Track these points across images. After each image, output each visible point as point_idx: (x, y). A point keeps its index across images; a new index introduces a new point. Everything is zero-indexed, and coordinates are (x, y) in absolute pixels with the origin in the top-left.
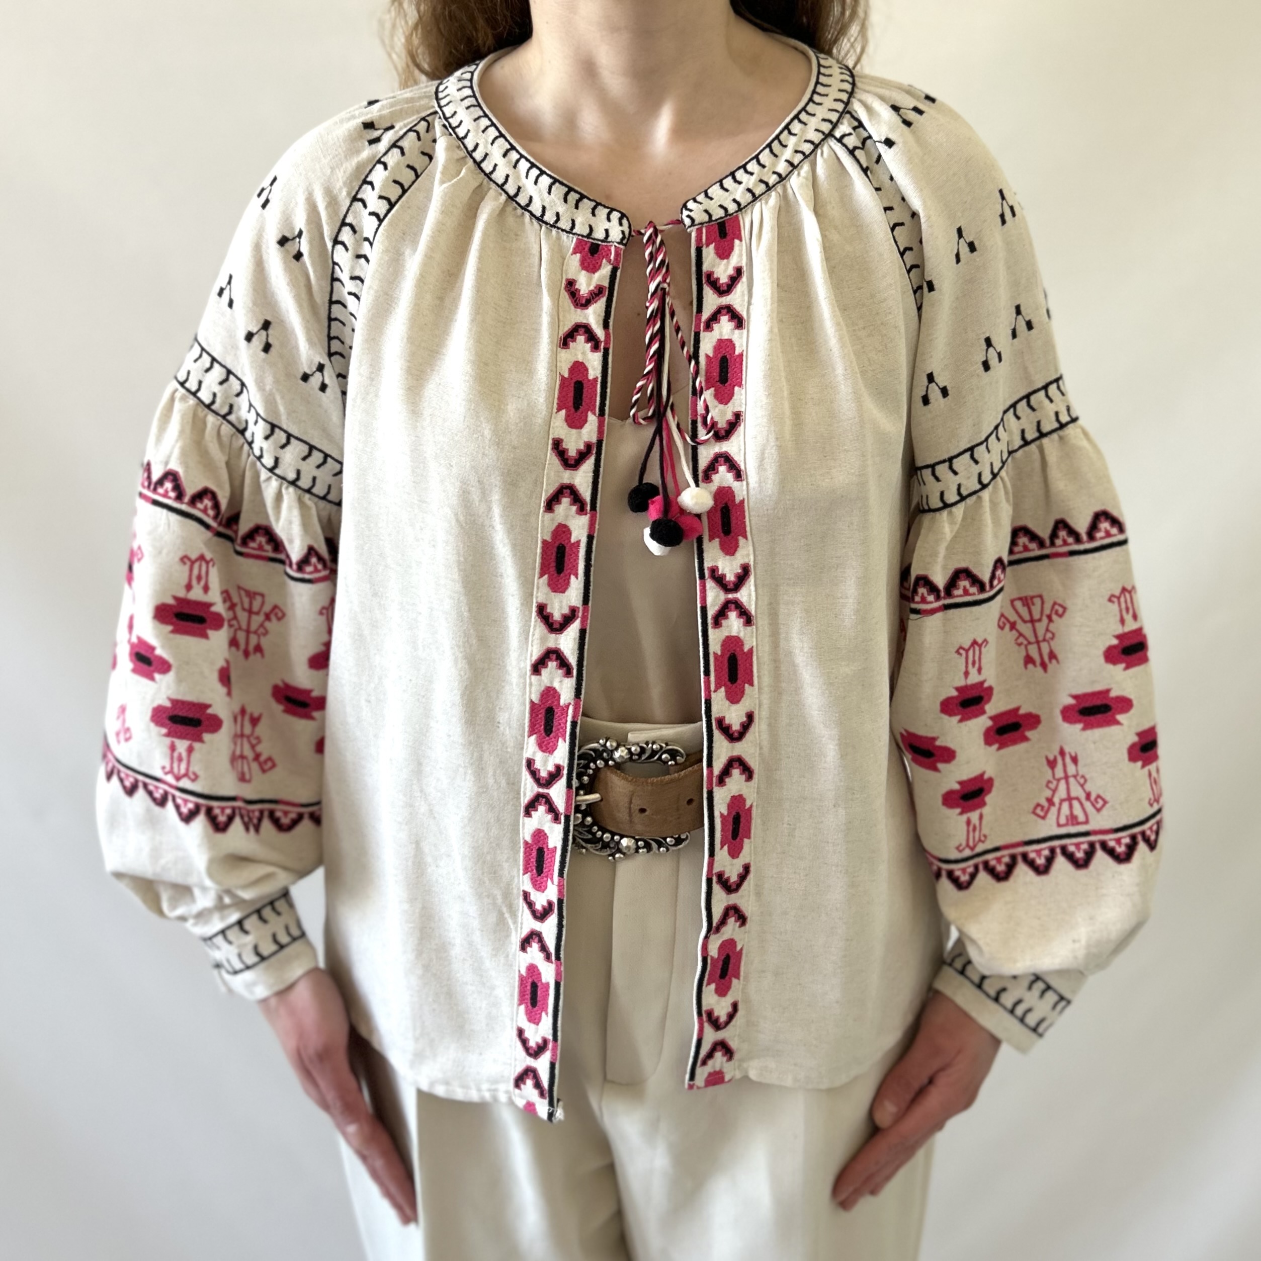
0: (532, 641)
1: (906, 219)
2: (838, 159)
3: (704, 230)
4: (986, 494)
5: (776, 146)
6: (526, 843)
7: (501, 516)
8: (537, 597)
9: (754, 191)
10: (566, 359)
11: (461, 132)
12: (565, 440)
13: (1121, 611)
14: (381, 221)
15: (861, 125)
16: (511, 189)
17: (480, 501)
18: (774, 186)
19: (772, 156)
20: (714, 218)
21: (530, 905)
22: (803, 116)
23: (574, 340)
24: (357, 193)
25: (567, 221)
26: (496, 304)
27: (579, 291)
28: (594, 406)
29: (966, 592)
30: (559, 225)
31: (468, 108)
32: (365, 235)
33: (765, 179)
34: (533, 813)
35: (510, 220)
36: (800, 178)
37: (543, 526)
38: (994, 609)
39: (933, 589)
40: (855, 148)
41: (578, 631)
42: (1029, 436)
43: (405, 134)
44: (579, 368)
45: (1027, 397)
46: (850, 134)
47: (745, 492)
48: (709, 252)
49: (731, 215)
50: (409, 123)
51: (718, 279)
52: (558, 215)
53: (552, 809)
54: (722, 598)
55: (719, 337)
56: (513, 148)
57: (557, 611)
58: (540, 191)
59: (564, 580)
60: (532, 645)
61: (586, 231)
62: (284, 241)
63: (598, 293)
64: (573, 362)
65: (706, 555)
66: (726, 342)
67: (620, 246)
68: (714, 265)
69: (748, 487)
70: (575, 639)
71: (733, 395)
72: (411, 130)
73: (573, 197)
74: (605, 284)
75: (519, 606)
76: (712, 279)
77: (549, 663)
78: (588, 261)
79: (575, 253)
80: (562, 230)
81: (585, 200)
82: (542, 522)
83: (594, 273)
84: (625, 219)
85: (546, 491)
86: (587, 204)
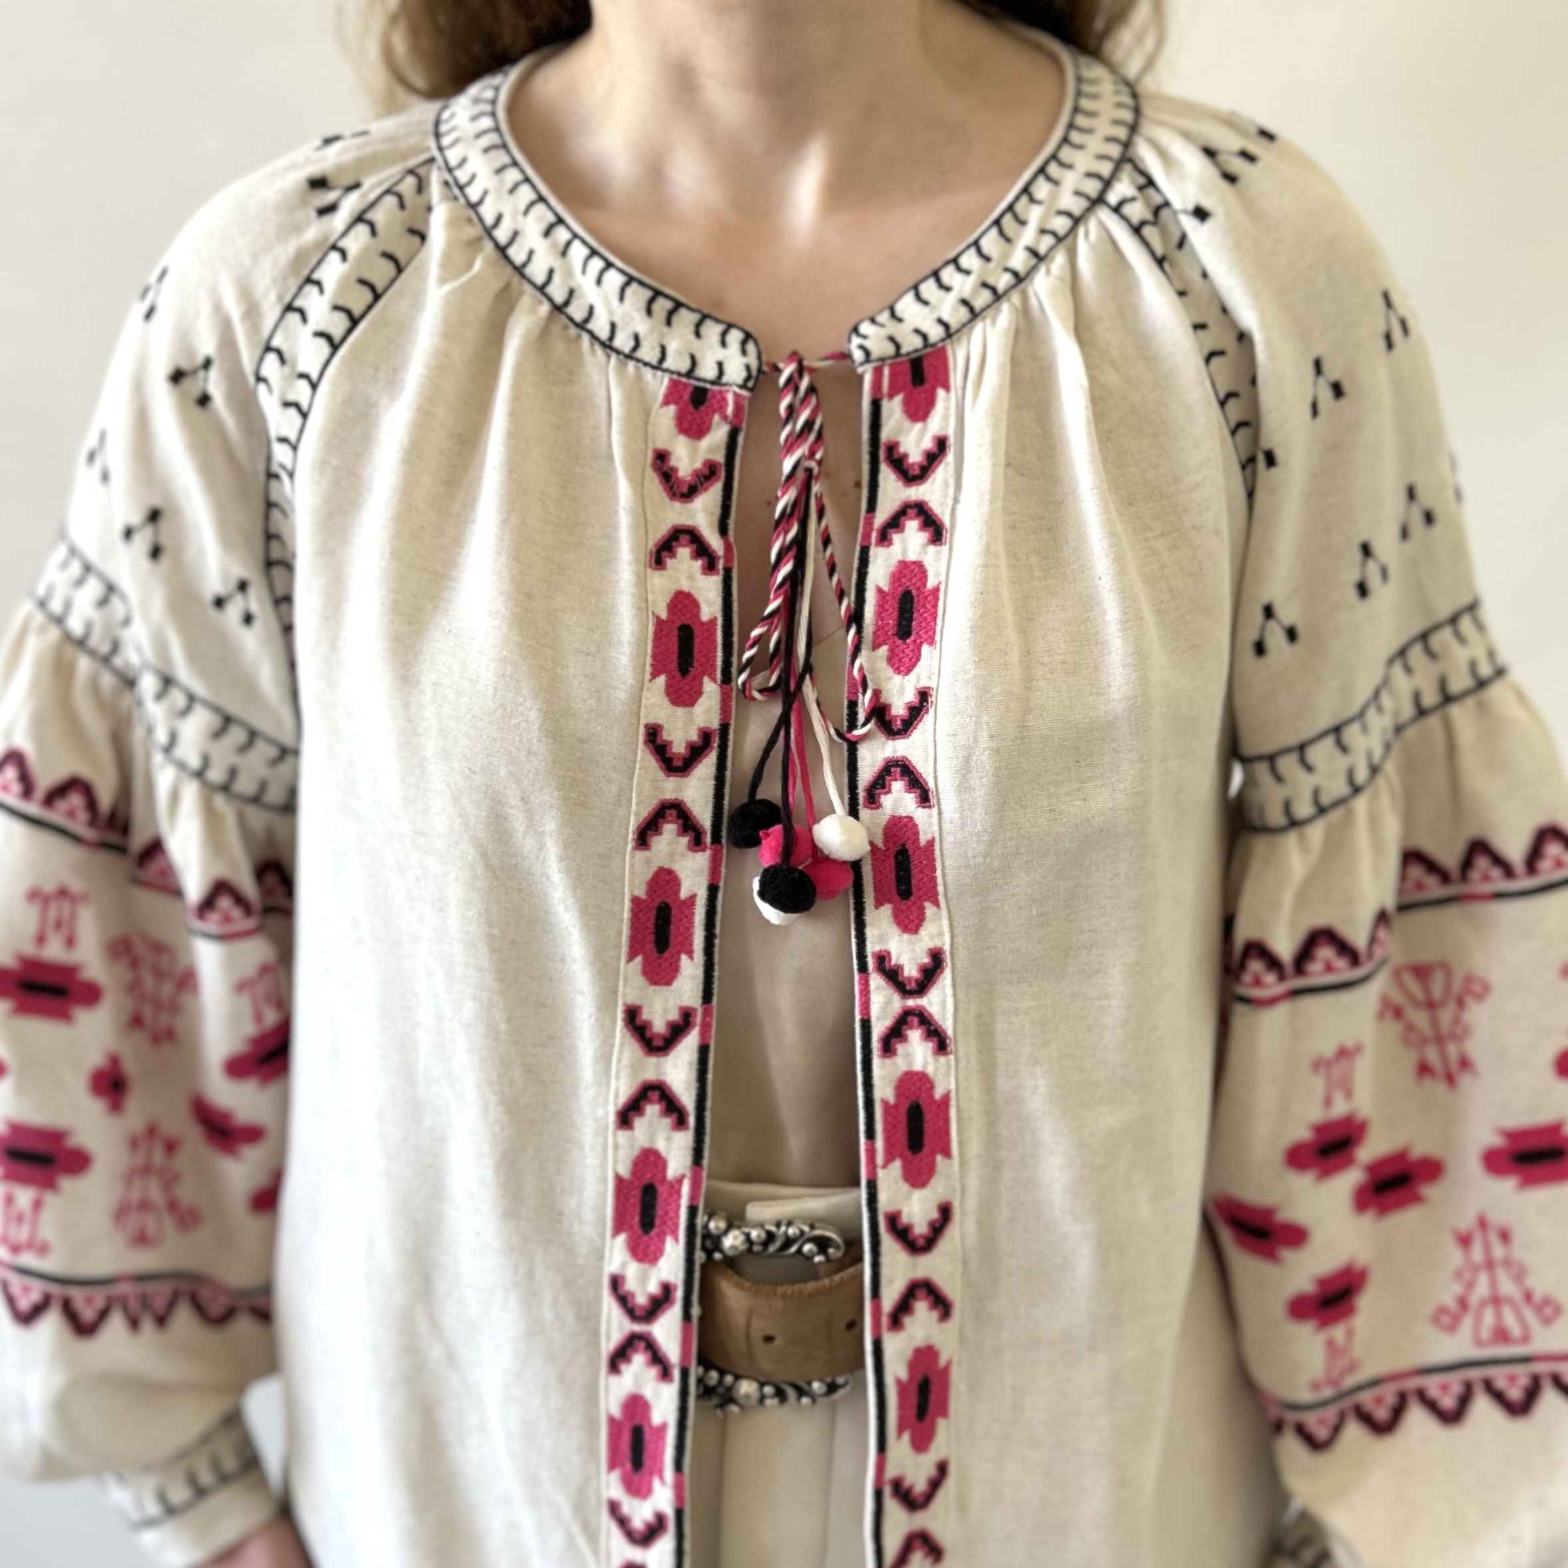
0: (617, 1072)
1: (1230, 344)
2: (1113, 240)
3: (886, 372)
4: (1360, 804)
5: (1009, 223)
6: (611, 1419)
7: (561, 859)
8: (624, 995)
9: (972, 303)
10: (663, 585)
11: (474, 193)
12: (666, 726)
14: (335, 347)
15: (1150, 183)
16: (557, 292)
17: (526, 832)
18: (1005, 293)
19: (1002, 241)
20: (903, 352)
21: (623, 1521)
22: (1053, 169)
23: (673, 555)
24: (295, 297)
25: (653, 348)
26: (542, 493)
27: (677, 470)
28: (713, 666)
29: (1329, 968)
30: (640, 354)
31: (486, 150)
32: (303, 370)
33: (991, 281)
34: (625, 1367)
35: (559, 347)
36: (1051, 278)
37: (632, 873)
38: (1369, 996)
39: (1273, 962)
40: (1143, 223)
41: (695, 1050)
42: (1428, 702)
43: (379, 199)
44: (683, 602)
45: (1424, 637)
46: (1133, 199)
47: (936, 828)
48: (893, 409)
49: (934, 345)
50: (386, 180)
51: (906, 456)
52: (637, 338)
53: (657, 1359)
54: (897, 1004)
55: (900, 558)
56: (560, 221)
57: (659, 1017)
58: (606, 296)
59: (671, 964)
60: (618, 1078)
61: (684, 366)
62: (177, 377)
63: (708, 474)
64: (673, 592)
65: (869, 932)
66: (912, 567)
67: (744, 393)
68: (899, 431)
69: (940, 819)
70: (690, 1064)
71: (918, 659)
72: (388, 192)
73: (662, 305)
74: (720, 458)
75: (593, 1010)
76: (896, 456)
77: (648, 1107)
78: (690, 417)
79: (666, 403)
80: (645, 363)
81: (683, 310)
82: (631, 866)
83: (700, 439)
84: (752, 342)
85: (637, 814)
86: (686, 318)
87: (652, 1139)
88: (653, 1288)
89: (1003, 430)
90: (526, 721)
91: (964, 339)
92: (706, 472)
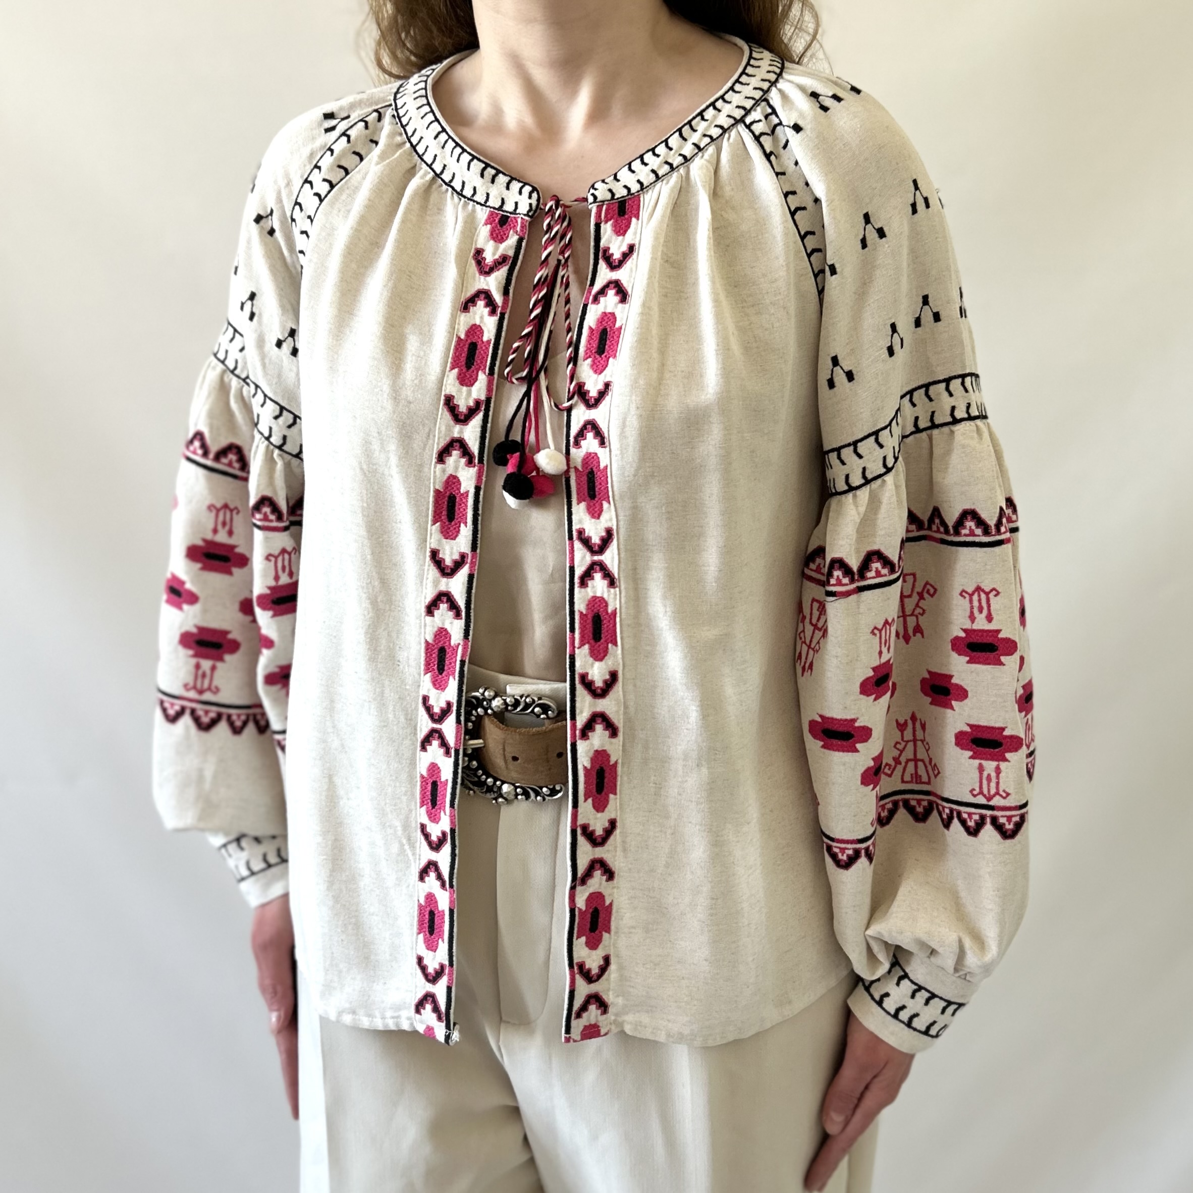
0: (426, 584)
1: (808, 204)
2: (744, 144)
3: (605, 208)
4: (889, 479)
5: (686, 130)
6: (422, 777)
8: (430, 544)
9: (658, 172)
10: (465, 321)
11: (405, 120)
12: (456, 397)
13: (971, 608)
14: (321, 200)
15: (774, 112)
17: (380, 451)
18: (677, 167)
19: (681, 139)
20: (616, 197)
21: (427, 836)
22: (719, 104)
23: (474, 305)
24: (308, 176)
25: (482, 195)
27: (485, 259)
28: (485, 365)
29: (878, 574)
30: (476, 198)
32: (308, 214)
33: (670, 161)
34: (428, 747)
35: (435, 195)
36: (702, 160)
37: (435, 476)
39: (847, 571)
40: (762, 134)
41: (466, 576)
42: (923, 424)
43: (356, 124)
44: (475, 330)
45: (927, 386)
46: (760, 121)
47: (608, 460)
48: (607, 229)
49: (633, 194)
50: (362, 114)
51: (612, 254)
52: (475, 189)
53: (444, 744)
54: (589, 559)
55: (603, 311)
56: (444, 130)
57: (449, 556)
58: (461, 168)
59: (455, 528)
60: (426, 588)
61: (499, 203)
62: (259, 219)
63: (503, 260)
64: (470, 324)
65: (574, 517)
66: (609, 315)
67: (526, 218)
68: (610, 241)
69: (610, 454)
70: (463, 583)
71: (606, 367)
72: (361, 120)
73: (490, 172)
74: (511, 253)
75: (414, 550)
76: (607, 255)
77: (441, 605)
78: (497, 232)
79: (486, 224)
80: (478, 203)
81: (501, 175)
82: (435, 472)
83: (501, 243)
84: (535, 192)
85: (438, 444)
86: (502, 179)
87: (444, 623)
88: (443, 704)
89: (662, 240)
91: (650, 191)
92: (501, 260)
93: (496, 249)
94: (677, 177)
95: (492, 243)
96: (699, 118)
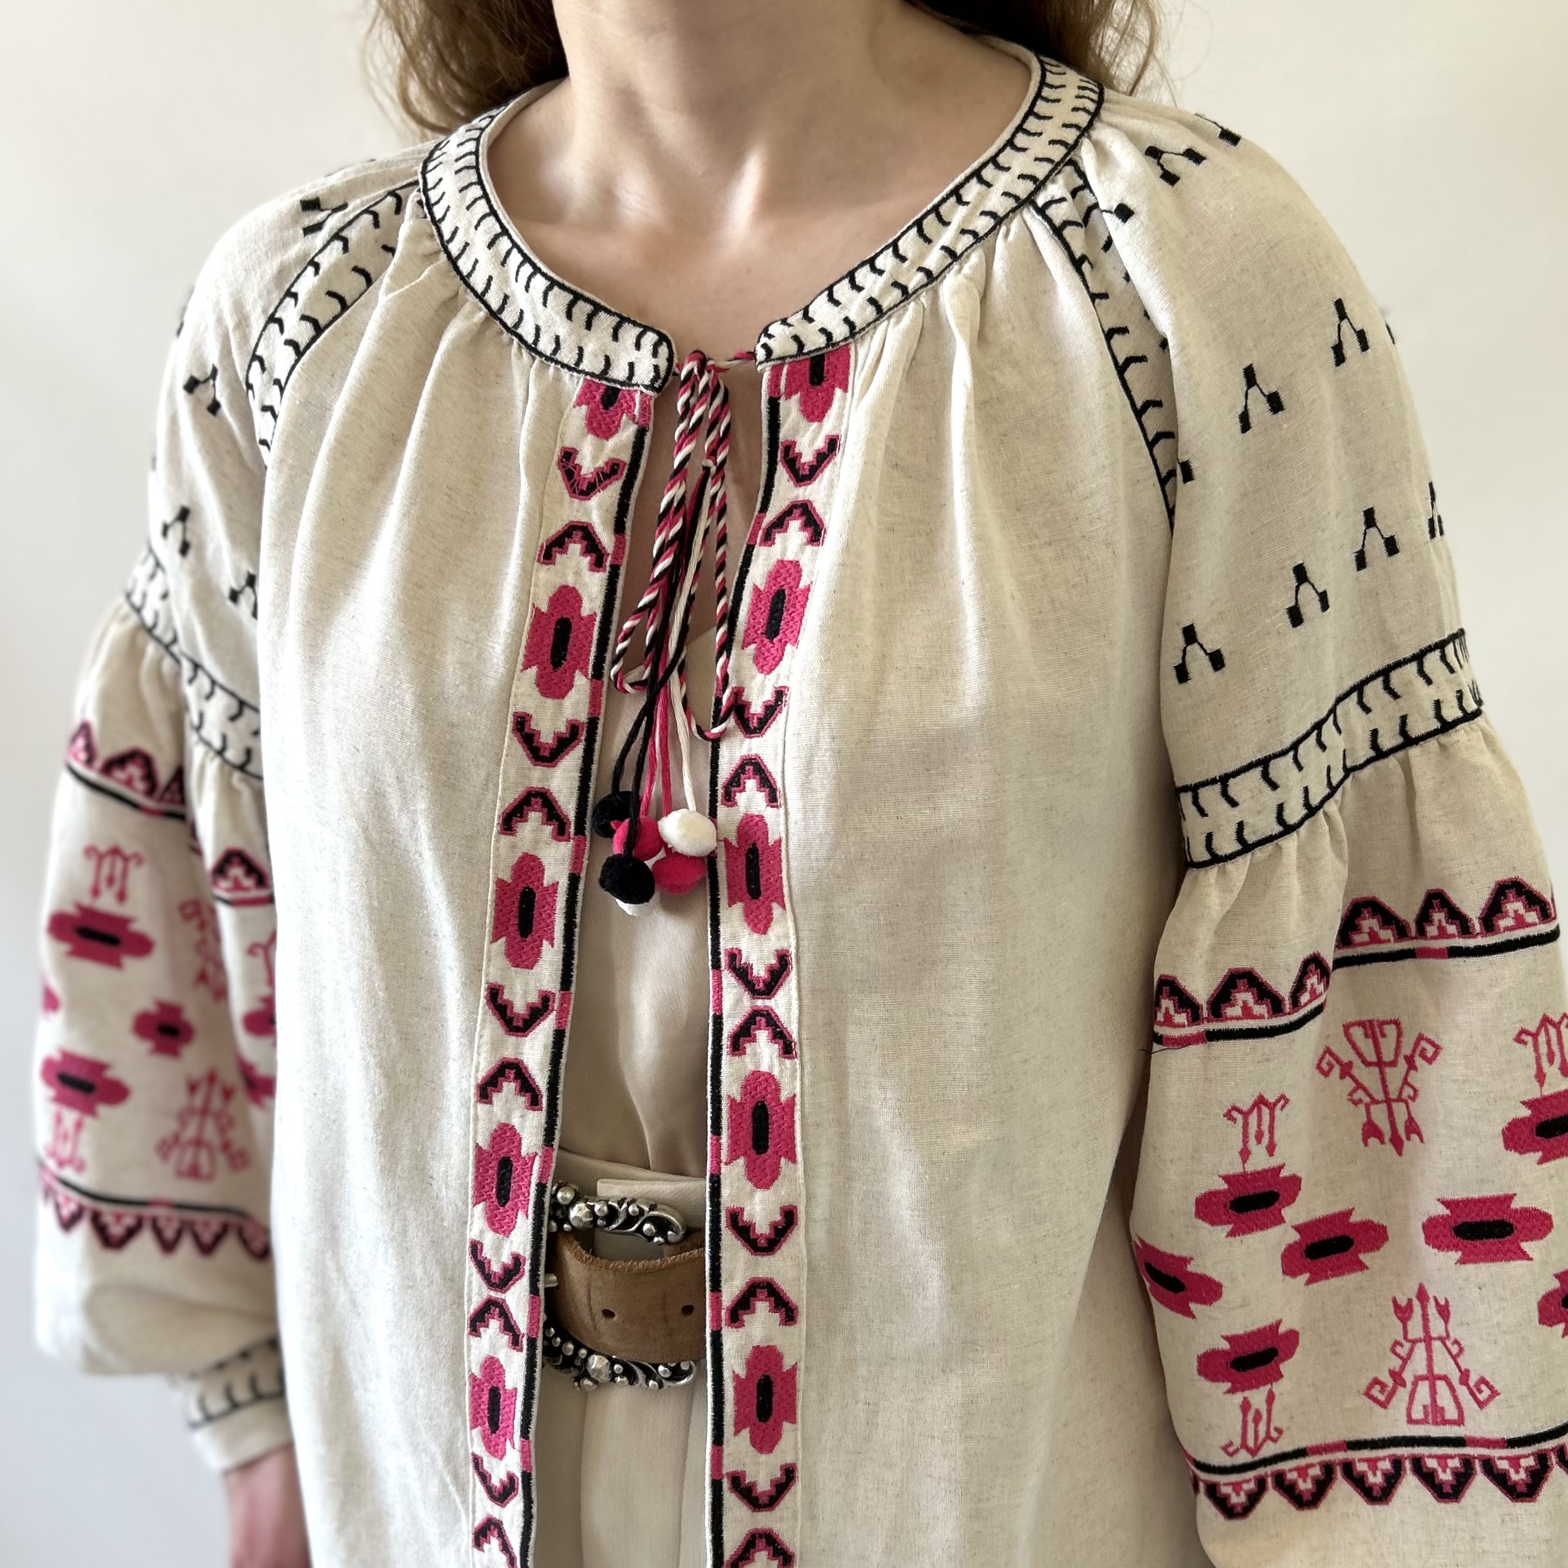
0: (479, 1047)
1: (1150, 350)
2: (1034, 243)
3: (786, 369)
4: (1290, 843)
5: (930, 223)
6: (473, 1378)
7: (430, 838)
8: (487, 975)
9: (880, 302)
10: (547, 580)
11: (439, 211)
12: (534, 716)
13: (1538, 1059)
14: (299, 353)
15: (1085, 184)
16: (494, 299)
17: (401, 810)
18: (915, 292)
19: (921, 240)
20: (805, 350)
21: (484, 1477)
22: (989, 173)
23: (564, 551)
24: (276, 310)
25: (571, 351)
27: (580, 468)
28: (586, 661)
29: (1247, 1013)
30: (560, 357)
31: (457, 172)
32: (276, 376)
33: (902, 281)
34: (482, 1330)
35: (490, 351)
36: (960, 277)
37: (497, 857)
39: (1185, 1002)
40: (1066, 223)
41: (551, 1033)
42: (1387, 741)
43: (357, 217)
44: (567, 596)
45: (1385, 673)
46: (1062, 200)
47: (782, 828)
48: (791, 409)
49: (838, 343)
50: (367, 201)
51: (800, 455)
52: (557, 339)
53: (509, 1327)
54: (747, 1004)
55: (780, 558)
56: (505, 232)
57: (520, 1000)
58: (532, 302)
59: (532, 948)
60: (479, 1054)
61: (600, 366)
62: (192, 385)
63: (610, 471)
64: (558, 586)
65: (723, 929)
66: (789, 566)
67: (650, 393)
68: (796, 431)
69: (787, 819)
70: (545, 1046)
71: (781, 659)
72: (367, 211)
73: (582, 309)
74: (626, 457)
75: (459, 985)
76: (791, 456)
77: (505, 1084)
78: (600, 417)
79: (579, 404)
80: (564, 366)
81: (602, 314)
82: (497, 849)
83: (607, 439)
84: (665, 344)
85: (503, 800)
86: (605, 322)
87: (509, 1117)
88: (506, 1259)
89: (885, 429)
90: (401, 703)
91: (868, 338)
92: (607, 470)
93: (599, 450)
94: (916, 311)
95: (590, 438)
96: (953, 199)
